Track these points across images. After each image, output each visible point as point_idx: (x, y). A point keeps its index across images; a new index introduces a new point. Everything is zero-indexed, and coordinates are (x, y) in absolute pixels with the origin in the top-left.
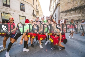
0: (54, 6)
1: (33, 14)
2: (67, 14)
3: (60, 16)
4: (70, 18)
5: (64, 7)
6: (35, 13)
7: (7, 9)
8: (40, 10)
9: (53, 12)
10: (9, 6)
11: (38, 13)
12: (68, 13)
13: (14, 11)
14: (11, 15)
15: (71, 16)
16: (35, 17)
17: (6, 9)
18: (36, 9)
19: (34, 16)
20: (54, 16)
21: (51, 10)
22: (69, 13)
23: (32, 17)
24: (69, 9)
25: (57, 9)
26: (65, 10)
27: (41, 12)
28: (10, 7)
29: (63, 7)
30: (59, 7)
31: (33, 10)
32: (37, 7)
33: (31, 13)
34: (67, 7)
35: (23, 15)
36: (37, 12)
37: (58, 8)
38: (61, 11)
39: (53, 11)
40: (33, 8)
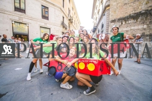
0: (99, 10)
1: (63, 23)
2: (122, 23)
3: (110, 27)
4: (127, 31)
5: (117, 12)
6: (66, 22)
7: (22, 16)
8: (75, 17)
9: (98, 20)
10: (23, 11)
11: (72, 22)
12: (124, 23)
13: (31, 19)
14: (27, 25)
15: (128, 29)
16: (66, 29)
17: (19, 16)
18: (67, 16)
19: (64, 27)
20: (100, 27)
21: (94, 16)
22: (126, 22)
23: (62, 29)
24: (127, 15)
25: (104, 15)
26: (118, 17)
27: (76, 20)
28: (25, 13)
29: (115, 11)
30: (108, 12)
31: (63, 18)
32: (69, 11)
33: (60, 23)
34: (123, 12)
35: (45, 26)
36: (70, 20)
37: (106, 13)
38: (112, 18)
39: (98, 18)
40: (63, 14)
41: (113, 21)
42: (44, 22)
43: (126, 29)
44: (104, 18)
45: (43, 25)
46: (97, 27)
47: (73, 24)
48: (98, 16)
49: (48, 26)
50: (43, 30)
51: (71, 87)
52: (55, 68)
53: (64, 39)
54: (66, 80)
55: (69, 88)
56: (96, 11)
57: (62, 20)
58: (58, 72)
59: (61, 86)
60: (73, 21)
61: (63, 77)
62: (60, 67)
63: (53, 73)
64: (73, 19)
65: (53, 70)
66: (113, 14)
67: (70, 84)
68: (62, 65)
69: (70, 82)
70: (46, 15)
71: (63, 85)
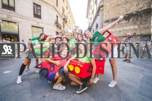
0: (94, 10)
4: (120, 31)
6: (60, 22)
8: (69, 16)
9: (92, 20)
11: (66, 22)
14: (17, 24)
16: (60, 28)
18: (61, 15)
19: (58, 27)
21: (89, 16)
22: (119, 23)
23: (55, 29)
26: (112, 18)
27: (71, 19)
29: (109, 12)
30: (102, 12)
31: (57, 17)
32: (64, 10)
33: (53, 22)
34: (116, 13)
35: (38, 26)
36: (64, 19)
37: (100, 14)
38: (105, 18)
39: (92, 18)
40: (56, 13)
41: (107, 21)
42: (36, 21)
43: (119, 29)
44: (99, 18)
45: (35, 24)
46: (91, 27)
47: (68, 23)
48: (93, 16)
49: (41, 25)
50: (35, 29)
51: (64, 88)
52: (47, 69)
53: (57, 40)
54: (59, 81)
55: (62, 89)
56: (90, 11)
57: (56, 19)
58: (50, 74)
59: (54, 88)
60: (68, 20)
61: (56, 78)
62: (52, 68)
63: (46, 75)
64: (68, 18)
65: (45, 71)
66: (106, 14)
67: (63, 85)
68: (55, 66)
69: (63, 83)
70: (39, 14)
71: (56, 87)
